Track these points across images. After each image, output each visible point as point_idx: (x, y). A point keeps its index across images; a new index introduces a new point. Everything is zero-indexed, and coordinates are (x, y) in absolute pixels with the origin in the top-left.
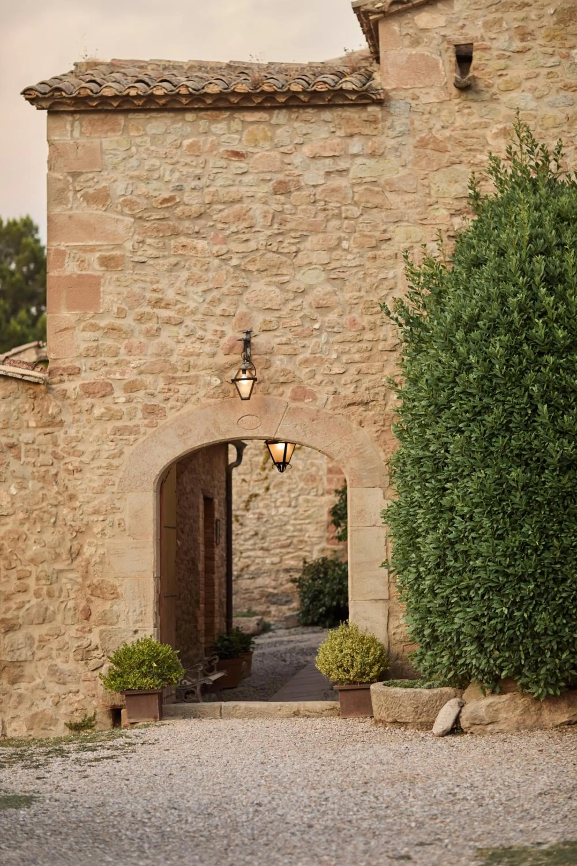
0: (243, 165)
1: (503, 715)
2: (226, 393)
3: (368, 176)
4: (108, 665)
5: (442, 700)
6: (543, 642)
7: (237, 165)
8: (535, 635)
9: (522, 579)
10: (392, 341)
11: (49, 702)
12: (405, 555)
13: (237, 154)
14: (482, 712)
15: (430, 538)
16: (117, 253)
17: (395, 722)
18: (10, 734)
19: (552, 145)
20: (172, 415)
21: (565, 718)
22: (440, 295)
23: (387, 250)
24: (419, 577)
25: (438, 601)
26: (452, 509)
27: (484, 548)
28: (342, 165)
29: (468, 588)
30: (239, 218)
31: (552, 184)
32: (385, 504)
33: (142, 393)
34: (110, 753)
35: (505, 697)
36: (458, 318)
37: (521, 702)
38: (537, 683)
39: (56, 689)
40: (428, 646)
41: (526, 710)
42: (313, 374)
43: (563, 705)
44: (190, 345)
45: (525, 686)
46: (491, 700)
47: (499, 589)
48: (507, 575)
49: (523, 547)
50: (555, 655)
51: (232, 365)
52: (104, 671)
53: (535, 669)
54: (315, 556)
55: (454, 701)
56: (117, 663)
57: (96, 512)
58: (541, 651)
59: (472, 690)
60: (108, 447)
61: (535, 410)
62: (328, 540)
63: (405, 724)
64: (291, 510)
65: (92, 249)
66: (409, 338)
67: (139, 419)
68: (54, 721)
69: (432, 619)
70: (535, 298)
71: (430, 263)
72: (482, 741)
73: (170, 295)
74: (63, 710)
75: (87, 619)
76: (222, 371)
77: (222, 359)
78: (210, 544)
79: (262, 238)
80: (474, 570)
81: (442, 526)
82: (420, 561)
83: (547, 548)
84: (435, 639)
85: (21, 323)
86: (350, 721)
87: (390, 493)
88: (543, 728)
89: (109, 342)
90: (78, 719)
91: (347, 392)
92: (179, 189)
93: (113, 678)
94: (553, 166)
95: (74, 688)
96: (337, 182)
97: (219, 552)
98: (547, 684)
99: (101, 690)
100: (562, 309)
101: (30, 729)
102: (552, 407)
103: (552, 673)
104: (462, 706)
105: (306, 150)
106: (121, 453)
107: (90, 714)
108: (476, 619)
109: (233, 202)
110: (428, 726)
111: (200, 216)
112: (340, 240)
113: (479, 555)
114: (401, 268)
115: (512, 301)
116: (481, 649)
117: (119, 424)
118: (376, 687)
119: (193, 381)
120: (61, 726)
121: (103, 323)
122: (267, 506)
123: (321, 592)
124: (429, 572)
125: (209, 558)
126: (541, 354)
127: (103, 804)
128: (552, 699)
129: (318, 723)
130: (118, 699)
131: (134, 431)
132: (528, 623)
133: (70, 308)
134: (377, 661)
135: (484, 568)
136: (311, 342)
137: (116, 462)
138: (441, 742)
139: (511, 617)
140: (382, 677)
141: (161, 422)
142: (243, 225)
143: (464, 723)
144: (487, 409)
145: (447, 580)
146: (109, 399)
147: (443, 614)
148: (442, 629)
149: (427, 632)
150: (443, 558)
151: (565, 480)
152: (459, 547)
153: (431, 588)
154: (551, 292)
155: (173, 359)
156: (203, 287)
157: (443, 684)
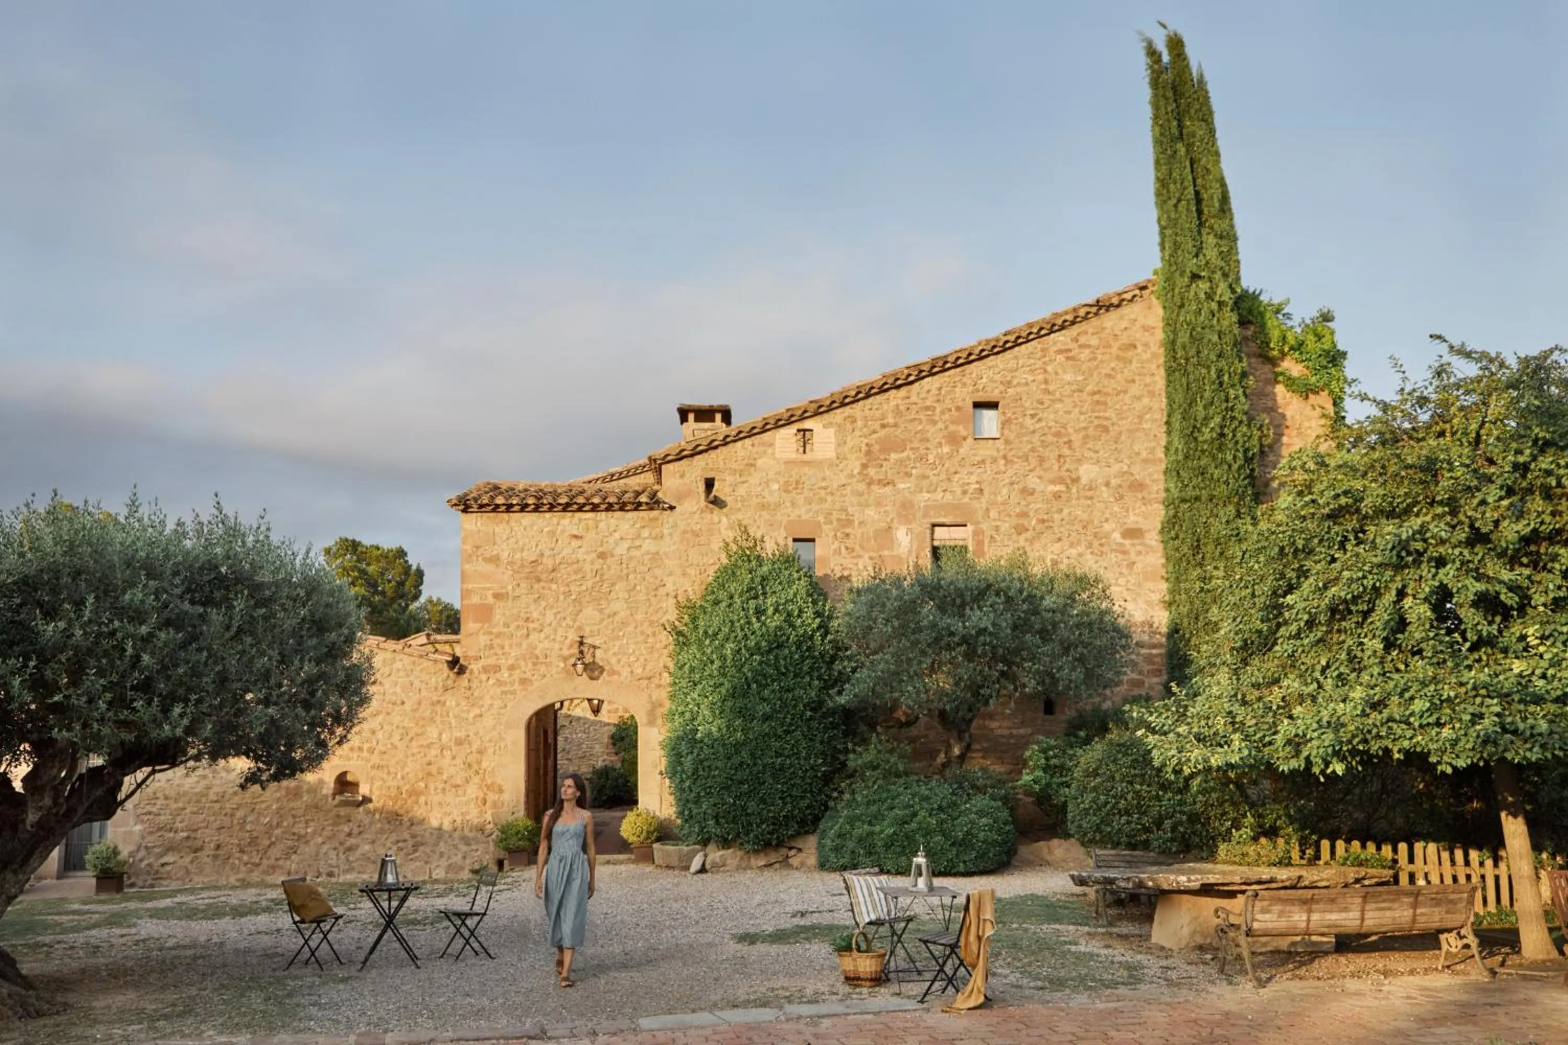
0: (579, 543)
1: (729, 862)
2: (568, 672)
3: (653, 549)
4: (497, 833)
5: (695, 853)
6: (752, 819)
7: (575, 543)
8: (748, 815)
9: (741, 782)
10: (665, 643)
11: (460, 856)
12: (674, 767)
13: (576, 537)
14: (718, 860)
15: (690, 757)
16: (504, 591)
17: (667, 867)
18: (434, 876)
19: (758, 536)
20: (536, 684)
21: (763, 863)
22: (694, 619)
23: (662, 591)
24: (682, 781)
25: (693, 795)
26: (702, 741)
27: (719, 764)
28: (637, 543)
29: (710, 787)
30: (576, 572)
31: (758, 557)
32: (661, 738)
33: (518, 671)
34: (505, 887)
35: (730, 851)
36: (706, 632)
37: (739, 853)
38: (748, 842)
39: (464, 848)
40: (686, 821)
41: (742, 858)
42: (619, 661)
43: (762, 855)
44: (546, 644)
45: (742, 844)
46: (722, 852)
47: (727, 788)
48: (732, 780)
49: (741, 764)
50: (758, 826)
51: (571, 656)
52: (494, 836)
53: (747, 834)
54: (600, 764)
55: (701, 854)
56: (503, 832)
57: (490, 741)
58: (750, 824)
59: (711, 847)
60: (497, 703)
61: (749, 686)
62: (608, 754)
63: (673, 868)
64: (584, 736)
65: (489, 589)
66: (677, 643)
67: (517, 686)
68: (462, 868)
69: (689, 805)
70: (749, 623)
71: (689, 600)
72: (719, 876)
73: (535, 615)
74: (468, 861)
75: (485, 804)
76: (565, 659)
77: (566, 652)
78: (546, 758)
79: (590, 584)
80: (714, 777)
81: (696, 751)
82: (683, 771)
83: (755, 764)
84: (691, 817)
85: (395, 611)
86: (641, 866)
87: (663, 731)
88: (751, 868)
89: (498, 641)
90: (477, 867)
91: (639, 671)
92: (542, 555)
93: (501, 841)
94: (758, 548)
95: (474, 847)
96: (634, 553)
97: (550, 763)
98: (754, 843)
99: (492, 848)
100: (764, 629)
101: (447, 873)
102: (760, 685)
103: (756, 837)
104: (706, 856)
105: (617, 535)
106: (506, 706)
107: (485, 863)
108: (715, 805)
109: (573, 563)
110: (687, 868)
111: (553, 570)
112: (635, 585)
113: (717, 768)
114: (672, 601)
115: (737, 624)
116: (717, 823)
117: (505, 689)
118: (656, 846)
119: (548, 665)
120: (467, 871)
121: (495, 631)
122: (571, 733)
123: (604, 786)
124: (688, 778)
125: (546, 766)
126: (752, 655)
127: (516, 916)
128: (756, 852)
129: (623, 868)
130: (502, 854)
131: (513, 693)
132: (744, 808)
133: (475, 621)
134: (655, 830)
135: (720, 776)
136: (618, 643)
137: (502, 711)
138: (695, 878)
139: (734, 804)
140: (658, 840)
141: (530, 688)
142: (579, 576)
143: (708, 866)
144: (722, 684)
145: (699, 783)
146: (498, 675)
147: (696, 803)
148: (695, 812)
149: (686, 813)
150: (697, 770)
151: (765, 726)
152: (706, 763)
153: (689, 787)
154: (758, 619)
155: (537, 652)
156: (554, 611)
157: (695, 844)
